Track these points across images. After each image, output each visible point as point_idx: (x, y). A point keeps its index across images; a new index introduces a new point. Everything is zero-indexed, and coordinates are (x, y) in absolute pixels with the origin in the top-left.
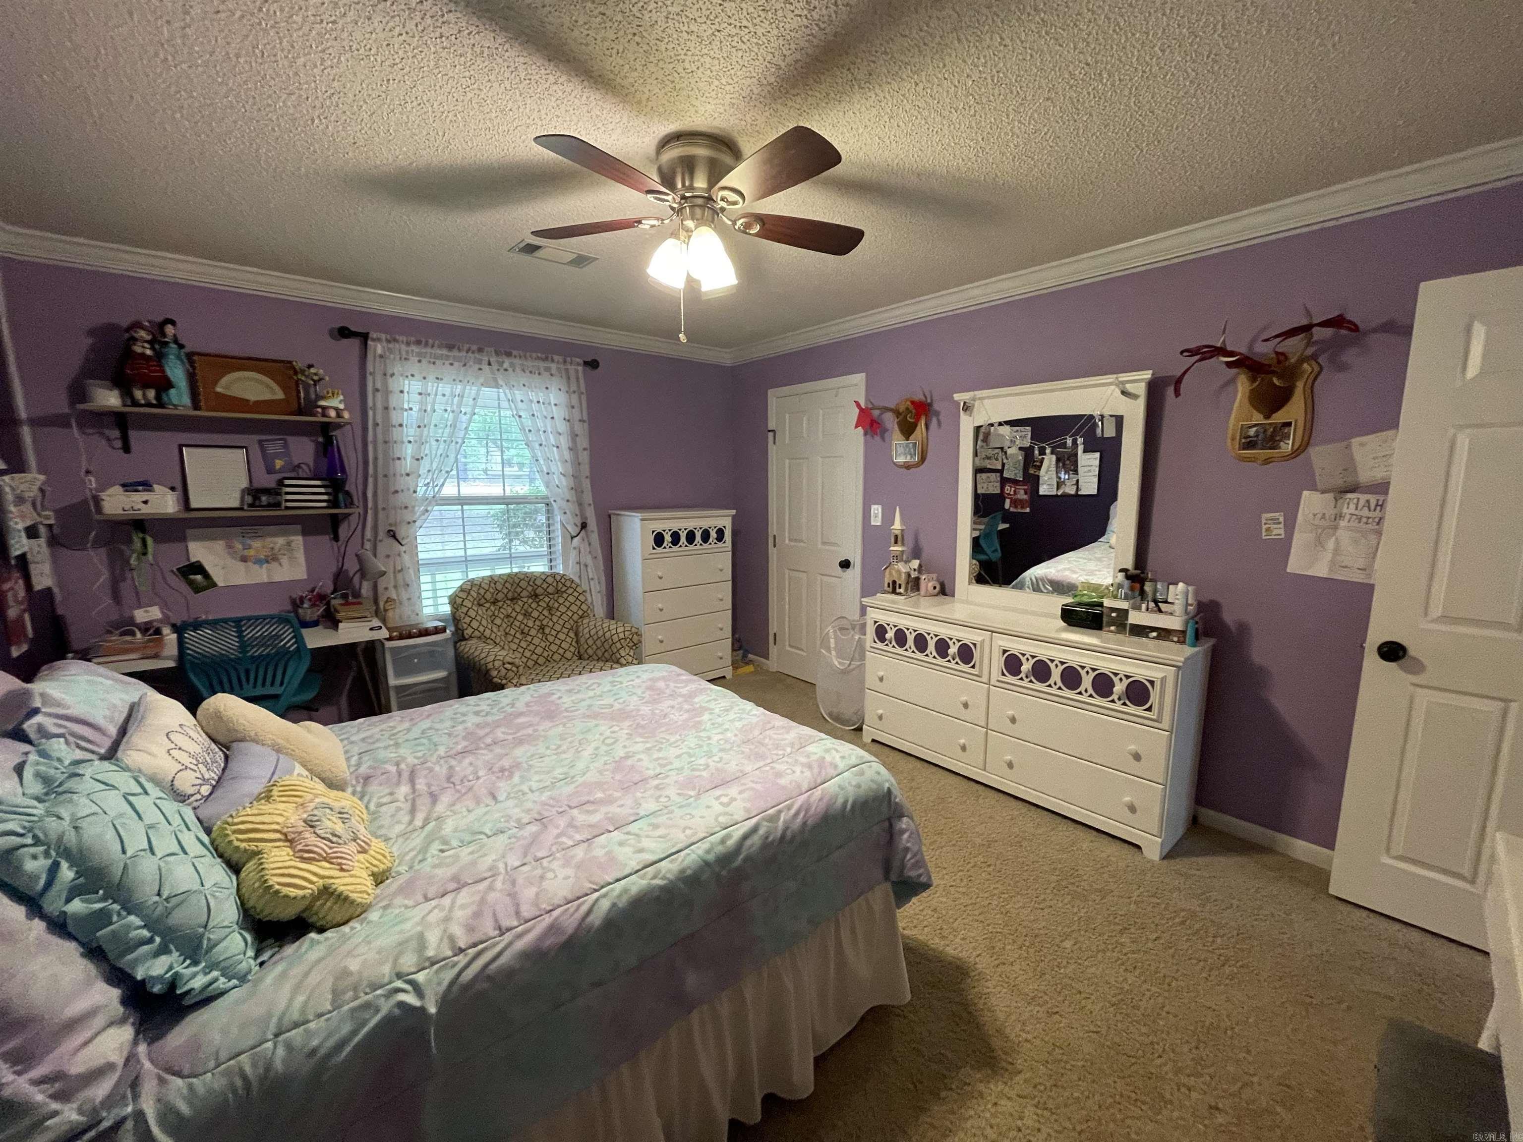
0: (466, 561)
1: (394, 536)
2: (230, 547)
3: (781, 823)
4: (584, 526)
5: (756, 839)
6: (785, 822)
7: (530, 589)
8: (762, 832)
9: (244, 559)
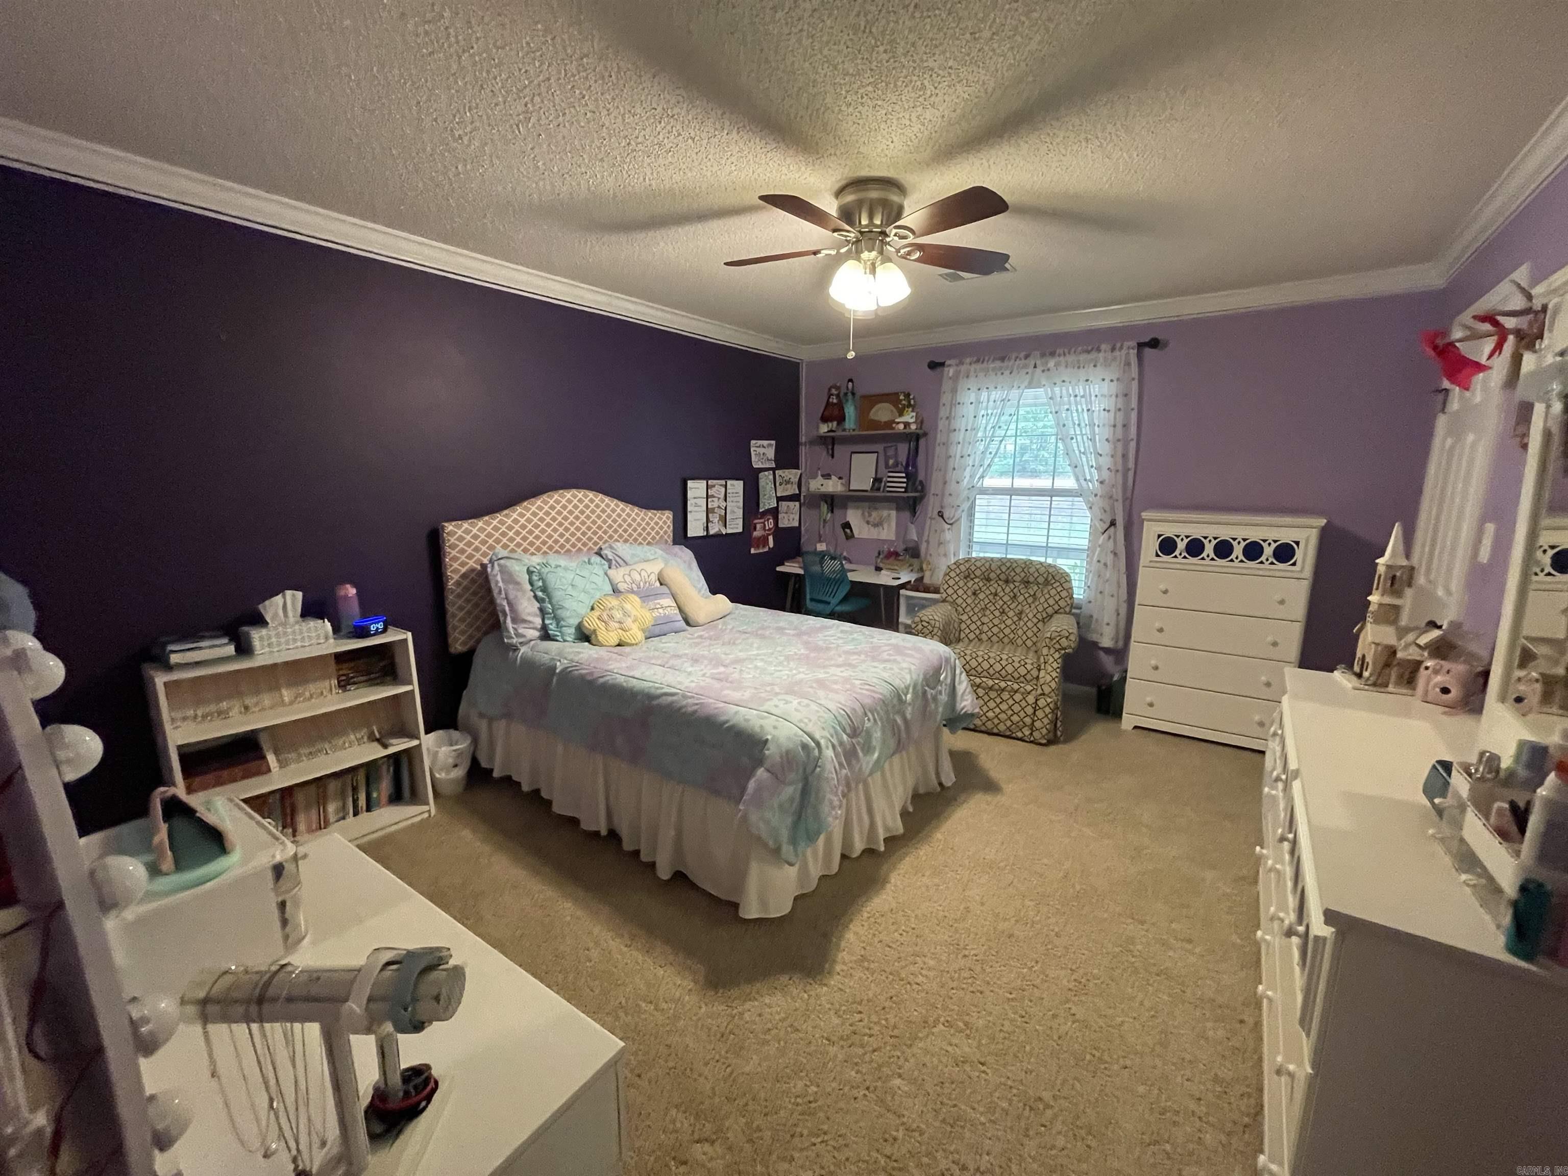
0: (1007, 544)
1: (942, 516)
2: (863, 514)
3: (684, 703)
4: (1113, 524)
5: (670, 699)
6: (687, 703)
7: (1023, 575)
8: (674, 698)
9: (868, 523)
